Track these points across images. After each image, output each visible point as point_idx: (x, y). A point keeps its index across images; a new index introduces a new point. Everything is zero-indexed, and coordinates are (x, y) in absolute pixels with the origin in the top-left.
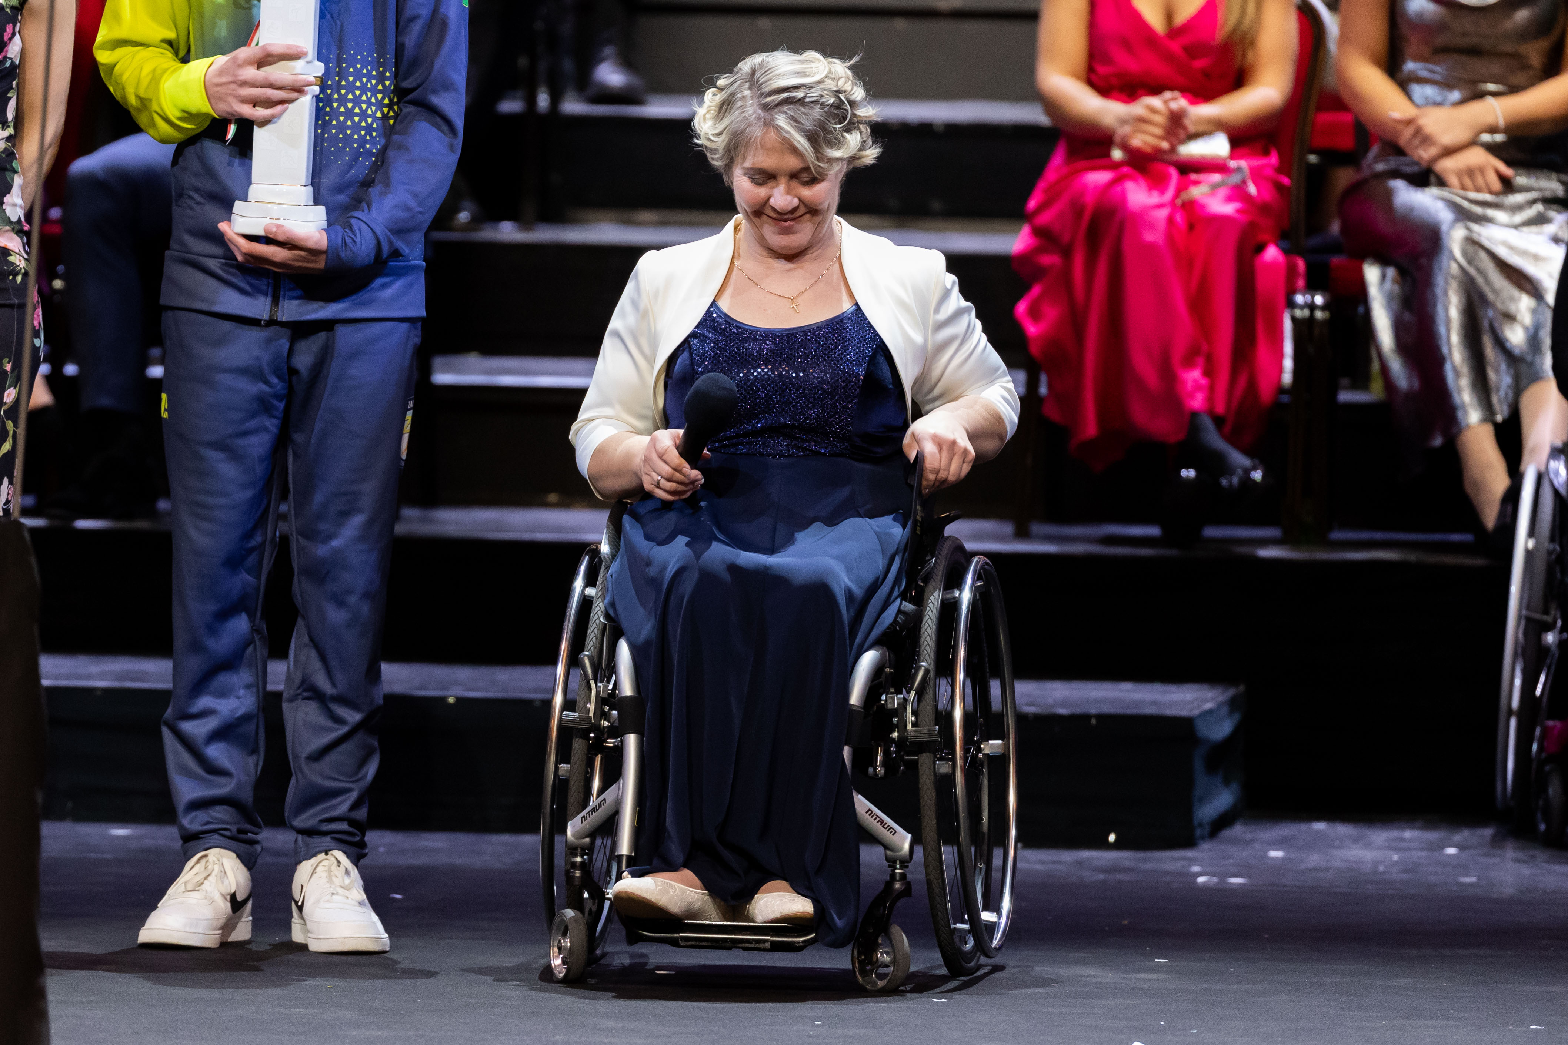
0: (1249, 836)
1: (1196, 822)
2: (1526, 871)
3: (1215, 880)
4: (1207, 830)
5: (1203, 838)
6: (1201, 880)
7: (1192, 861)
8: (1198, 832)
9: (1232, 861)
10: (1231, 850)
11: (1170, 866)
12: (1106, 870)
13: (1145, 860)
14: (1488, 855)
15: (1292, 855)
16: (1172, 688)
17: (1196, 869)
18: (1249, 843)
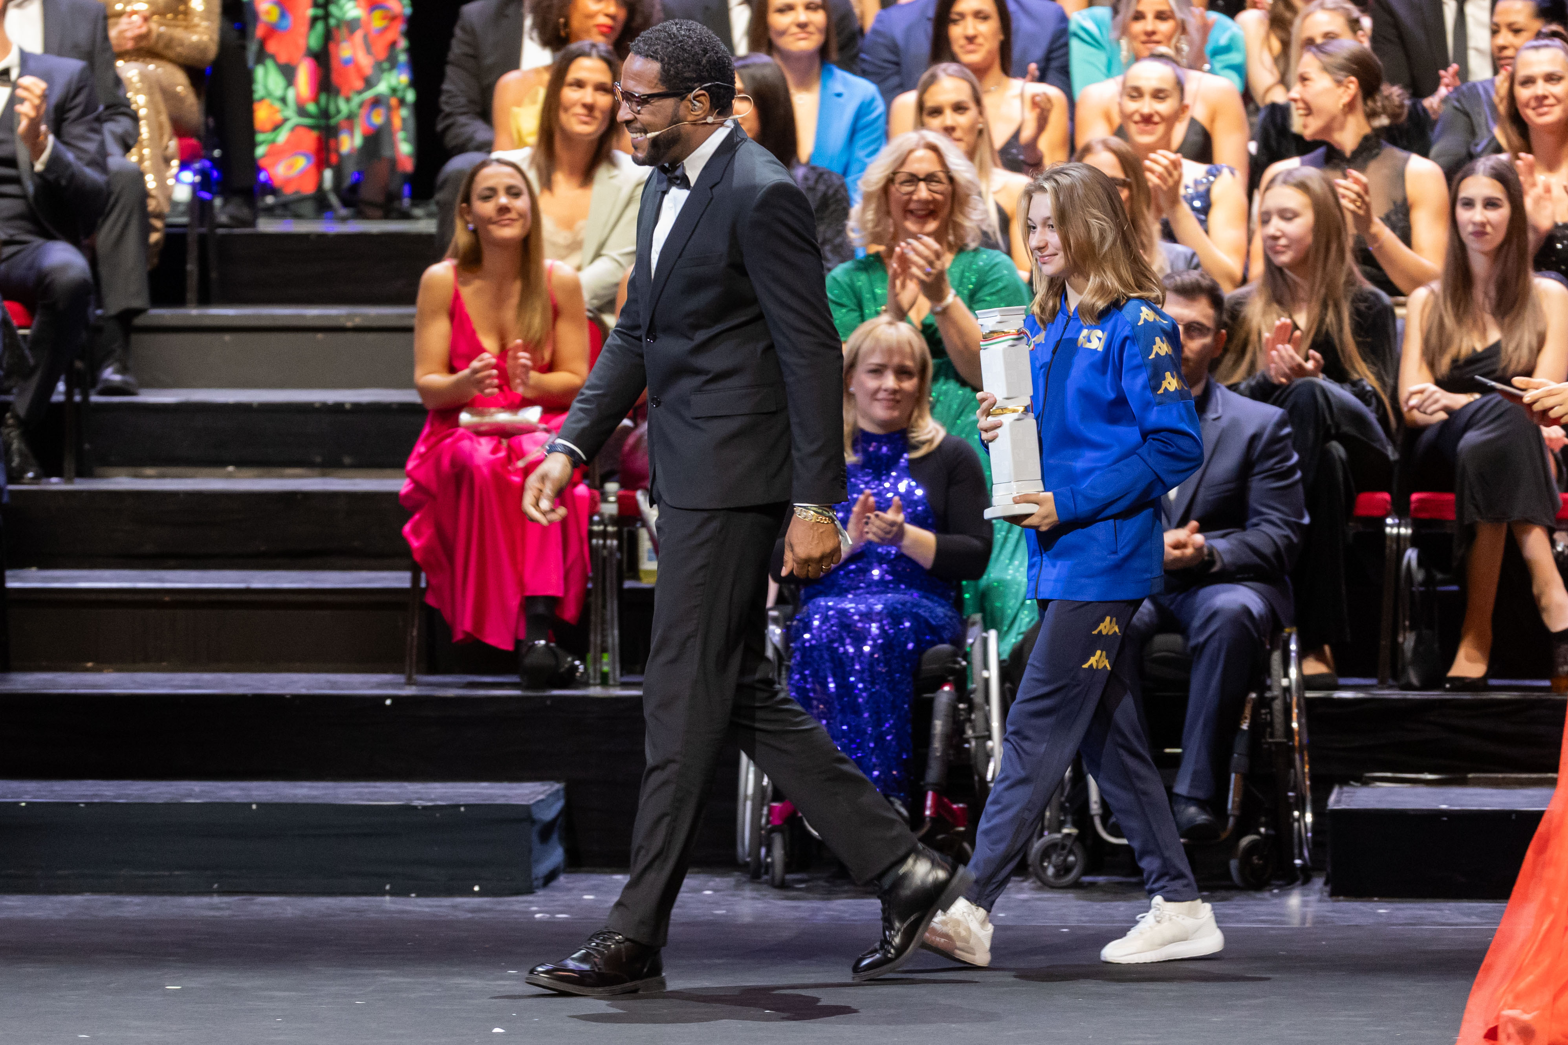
0: (570, 885)
1: (533, 876)
2: (760, 905)
3: (548, 916)
4: (541, 882)
5: (538, 887)
6: (538, 916)
7: (531, 903)
8: (535, 883)
9: (559, 903)
10: (558, 895)
11: (517, 907)
12: (473, 911)
13: (499, 903)
14: (733, 895)
15: (600, 898)
16: (515, 785)
17: (534, 909)
18: (569, 890)
